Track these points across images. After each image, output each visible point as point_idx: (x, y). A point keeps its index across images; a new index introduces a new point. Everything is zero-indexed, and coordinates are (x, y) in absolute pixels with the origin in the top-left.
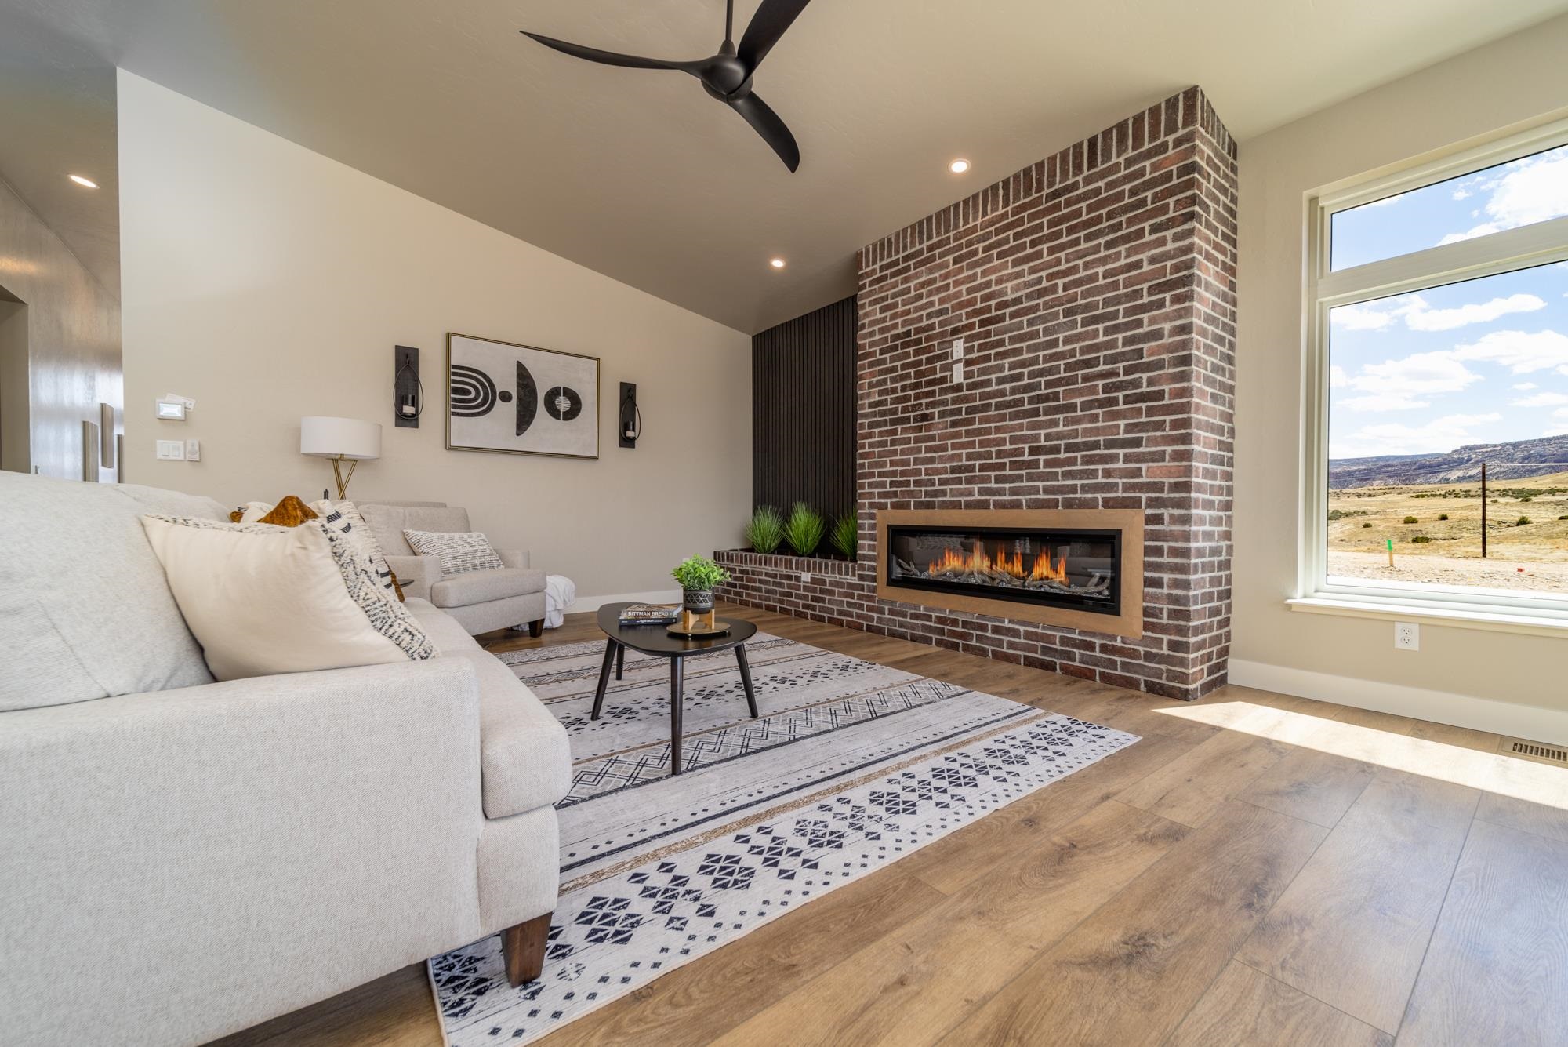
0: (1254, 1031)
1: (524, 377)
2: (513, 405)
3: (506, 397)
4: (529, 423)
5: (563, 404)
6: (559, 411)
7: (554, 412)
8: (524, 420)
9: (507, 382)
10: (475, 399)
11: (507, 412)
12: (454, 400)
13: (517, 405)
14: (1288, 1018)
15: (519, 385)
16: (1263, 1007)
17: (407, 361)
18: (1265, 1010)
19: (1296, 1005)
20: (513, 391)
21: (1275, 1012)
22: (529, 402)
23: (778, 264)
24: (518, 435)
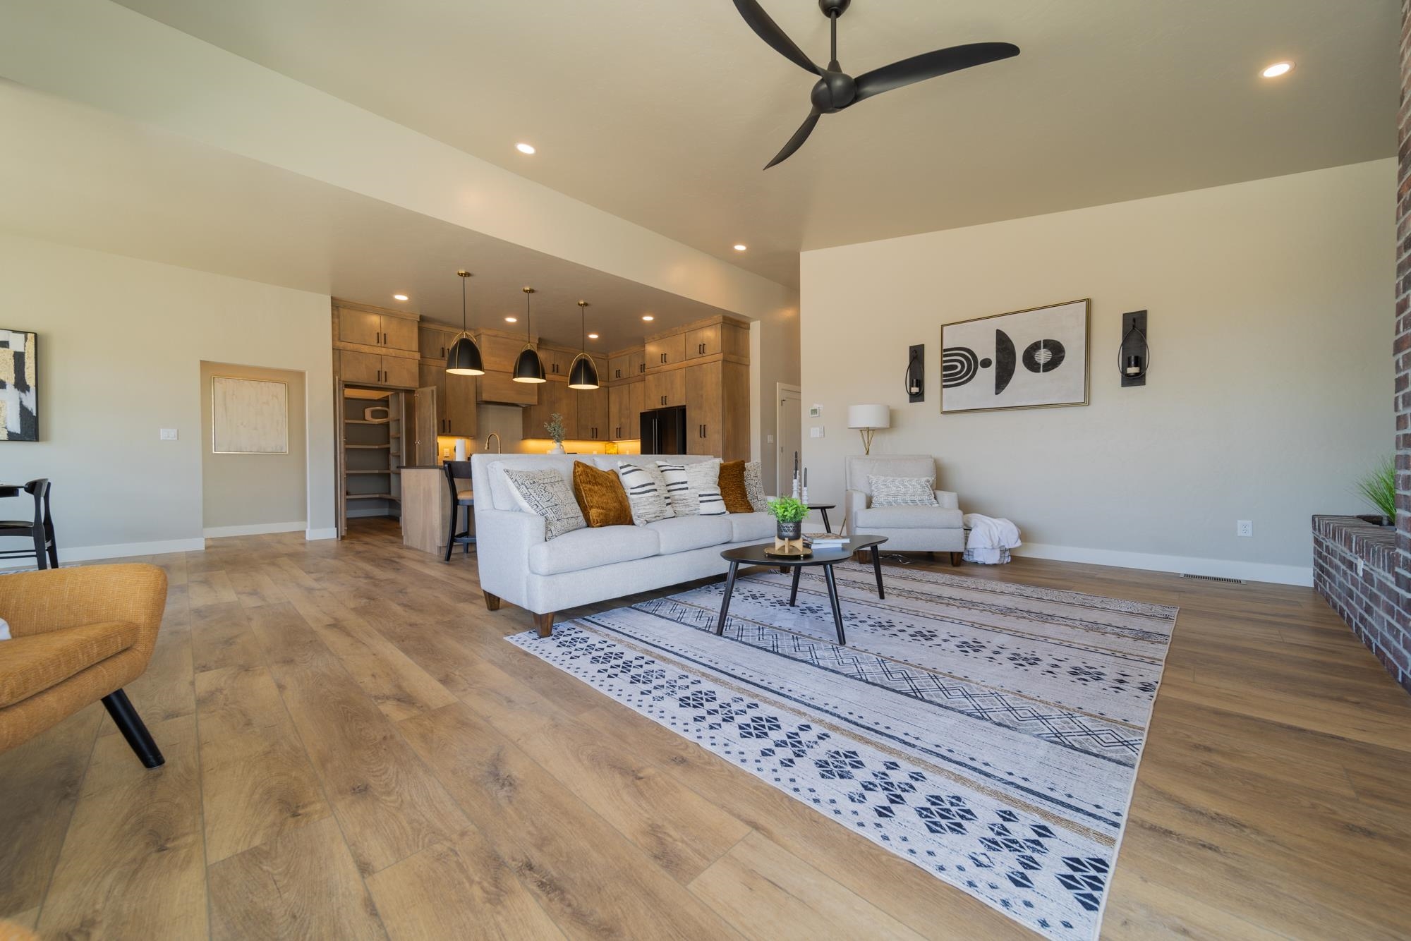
0: (415, 808)
1: (1003, 343)
2: (992, 370)
3: (986, 363)
4: (1007, 382)
5: (1043, 356)
6: (1039, 364)
7: (1031, 364)
8: (1003, 380)
9: (986, 349)
10: (961, 371)
11: (987, 376)
12: (945, 376)
13: (997, 369)
14: (412, 828)
15: (998, 350)
16: (427, 820)
17: (917, 354)
18: (424, 820)
19: (418, 838)
20: (993, 356)
21: (420, 825)
22: (1007, 363)
23: (1277, 70)
24: (997, 394)
